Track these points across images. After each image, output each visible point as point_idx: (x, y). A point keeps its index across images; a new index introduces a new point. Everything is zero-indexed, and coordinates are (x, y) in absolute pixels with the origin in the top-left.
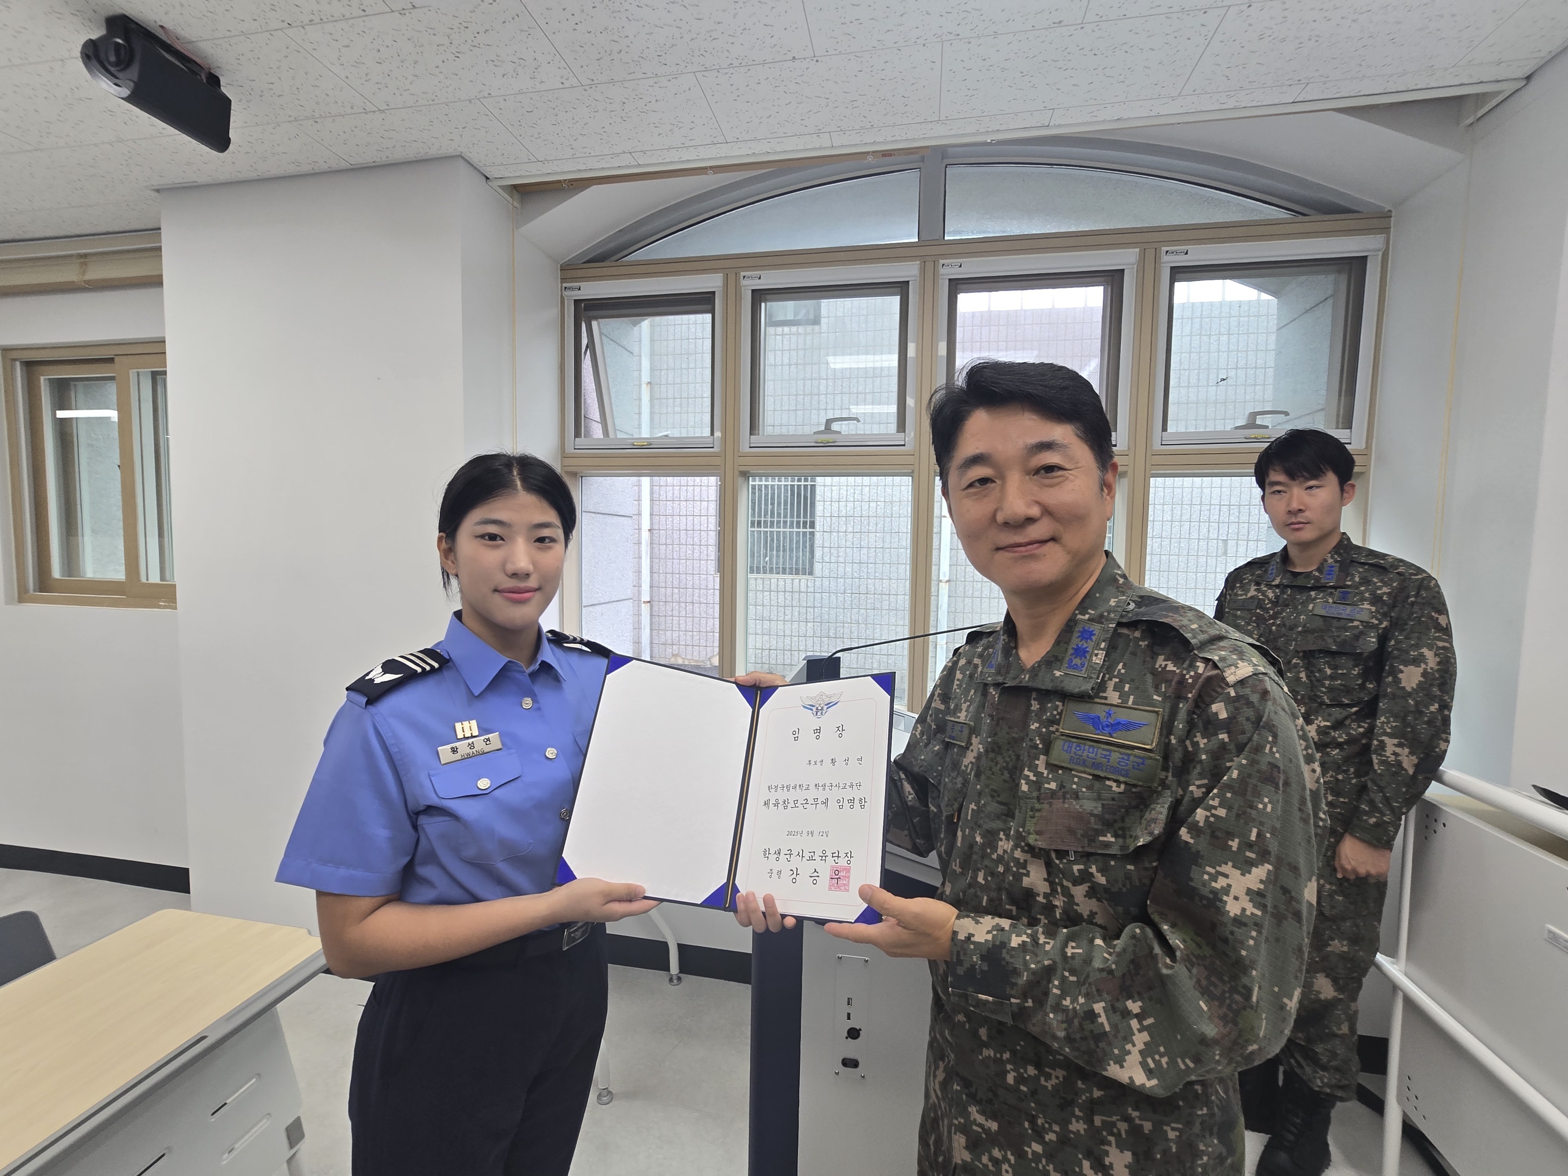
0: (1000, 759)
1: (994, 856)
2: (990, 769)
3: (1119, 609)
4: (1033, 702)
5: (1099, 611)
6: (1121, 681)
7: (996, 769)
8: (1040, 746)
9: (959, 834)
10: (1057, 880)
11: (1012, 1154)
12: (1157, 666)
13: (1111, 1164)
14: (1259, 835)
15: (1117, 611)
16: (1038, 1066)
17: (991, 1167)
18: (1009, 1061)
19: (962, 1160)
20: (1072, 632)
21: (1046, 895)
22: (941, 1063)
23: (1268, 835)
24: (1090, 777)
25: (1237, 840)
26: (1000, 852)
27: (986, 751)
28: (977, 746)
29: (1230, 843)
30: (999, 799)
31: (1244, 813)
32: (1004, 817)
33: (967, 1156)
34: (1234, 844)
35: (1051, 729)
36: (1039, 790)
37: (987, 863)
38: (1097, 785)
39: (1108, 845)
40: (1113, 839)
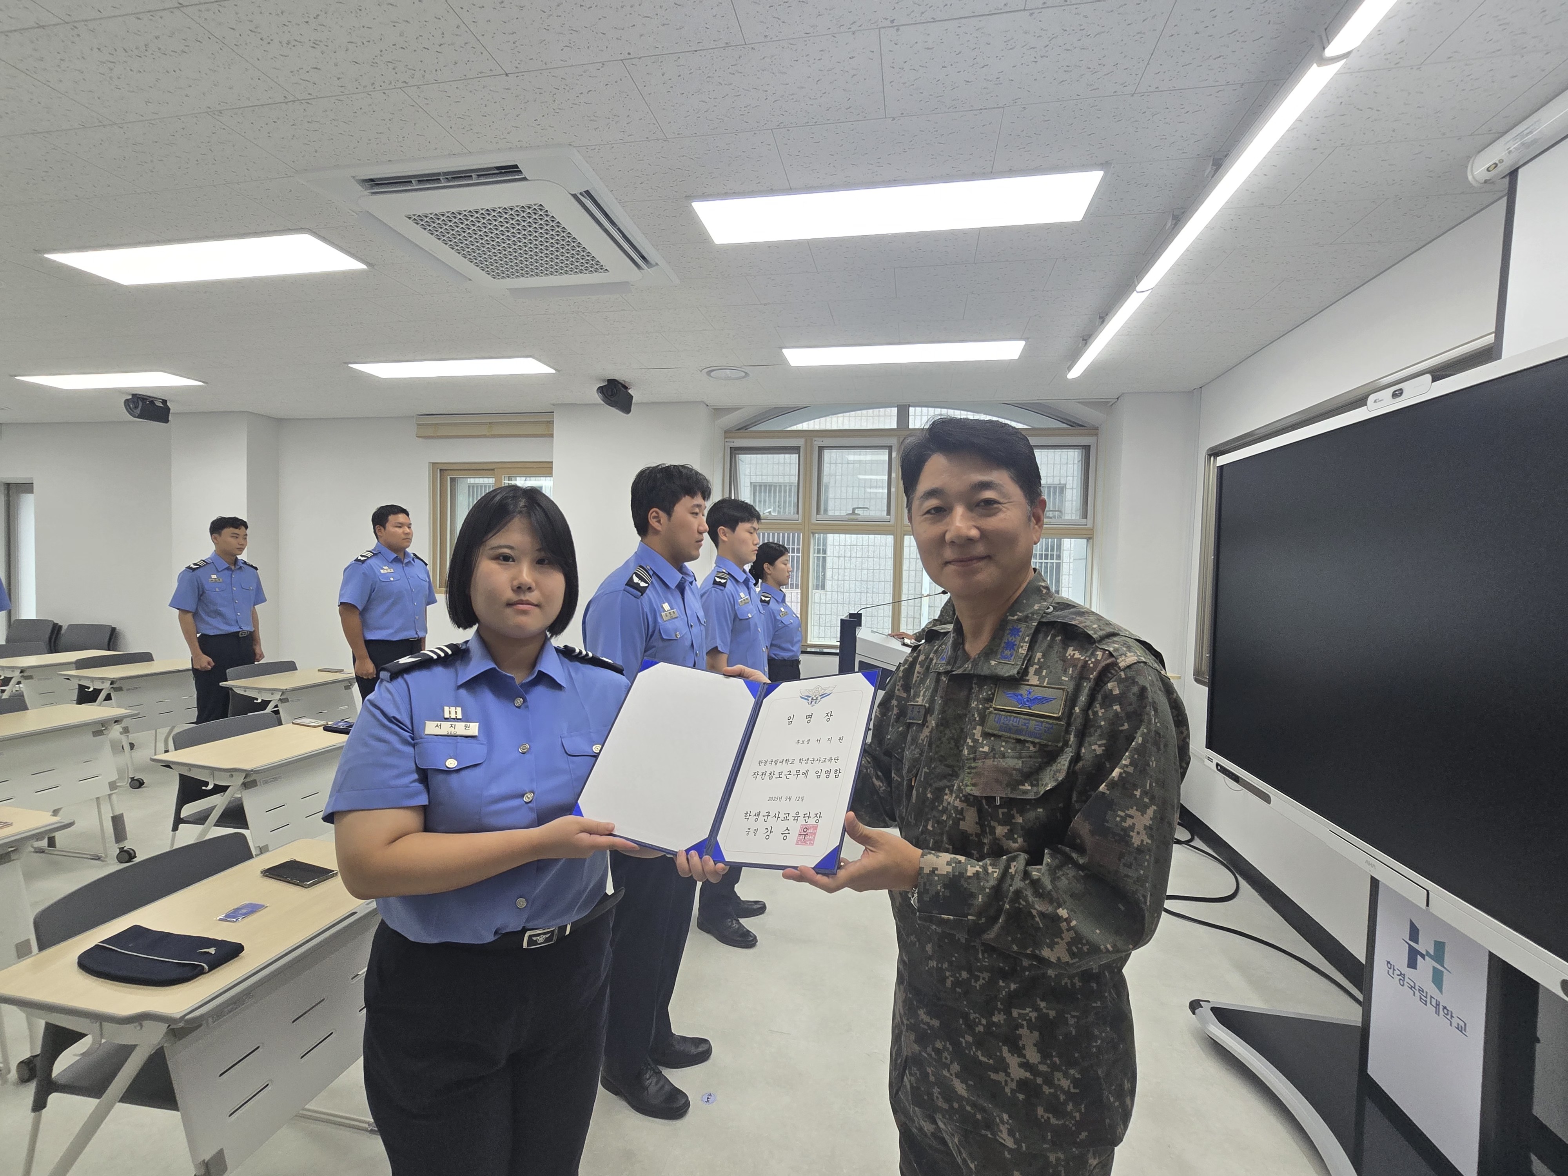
0: (948, 732)
1: (941, 808)
2: (940, 740)
3: (1041, 612)
4: (974, 686)
5: (1025, 613)
6: (1040, 667)
7: (944, 740)
8: (977, 719)
9: (914, 792)
10: (986, 822)
11: (950, 1045)
12: (1067, 655)
13: (1024, 1045)
14: (1150, 785)
15: (1039, 614)
16: (970, 971)
18: (947, 969)
20: (1003, 630)
21: (977, 835)
23: (1154, 784)
24: (1014, 741)
25: (1139, 790)
26: (945, 804)
27: (937, 726)
28: (931, 723)
29: (1135, 792)
30: (946, 763)
31: (1144, 769)
32: (949, 777)
34: (1138, 793)
35: (986, 705)
36: (975, 753)
37: (935, 813)
38: (1019, 747)
39: (1026, 792)
40: (1029, 788)
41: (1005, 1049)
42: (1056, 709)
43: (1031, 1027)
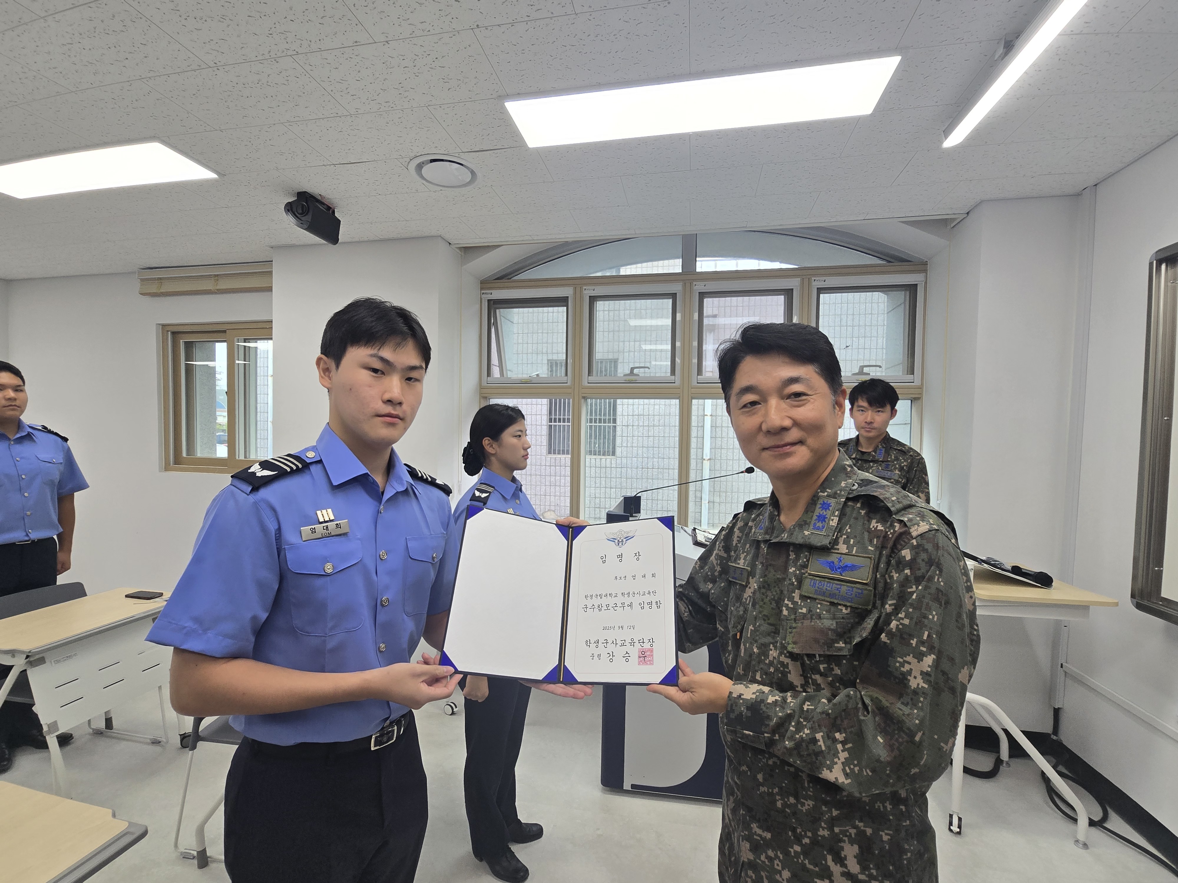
0: (769, 593)
1: (767, 662)
2: (763, 600)
3: (847, 489)
4: (791, 553)
5: (834, 490)
6: (848, 537)
7: (766, 600)
8: (795, 583)
9: (742, 647)
10: (809, 675)
11: (781, 853)
12: (871, 527)
14: (929, 636)
15: (846, 490)
16: (796, 798)
17: (767, 863)
18: (777, 794)
19: (748, 859)
20: (816, 505)
21: (801, 685)
22: (731, 798)
23: (934, 636)
24: (828, 604)
25: (915, 640)
26: (771, 658)
27: (759, 588)
28: (754, 585)
29: (912, 641)
30: (769, 622)
31: (920, 621)
32: (772, 634)
33: (751, 857)
34: (914, 642)
35: (802, 571)
36: (795, 614)
37: (762, 666)
38: (833, 609)
39: (841, 649)
40: (843, 645)
41: (829, 858)
42: (864, 575)
43: (852, 842)
